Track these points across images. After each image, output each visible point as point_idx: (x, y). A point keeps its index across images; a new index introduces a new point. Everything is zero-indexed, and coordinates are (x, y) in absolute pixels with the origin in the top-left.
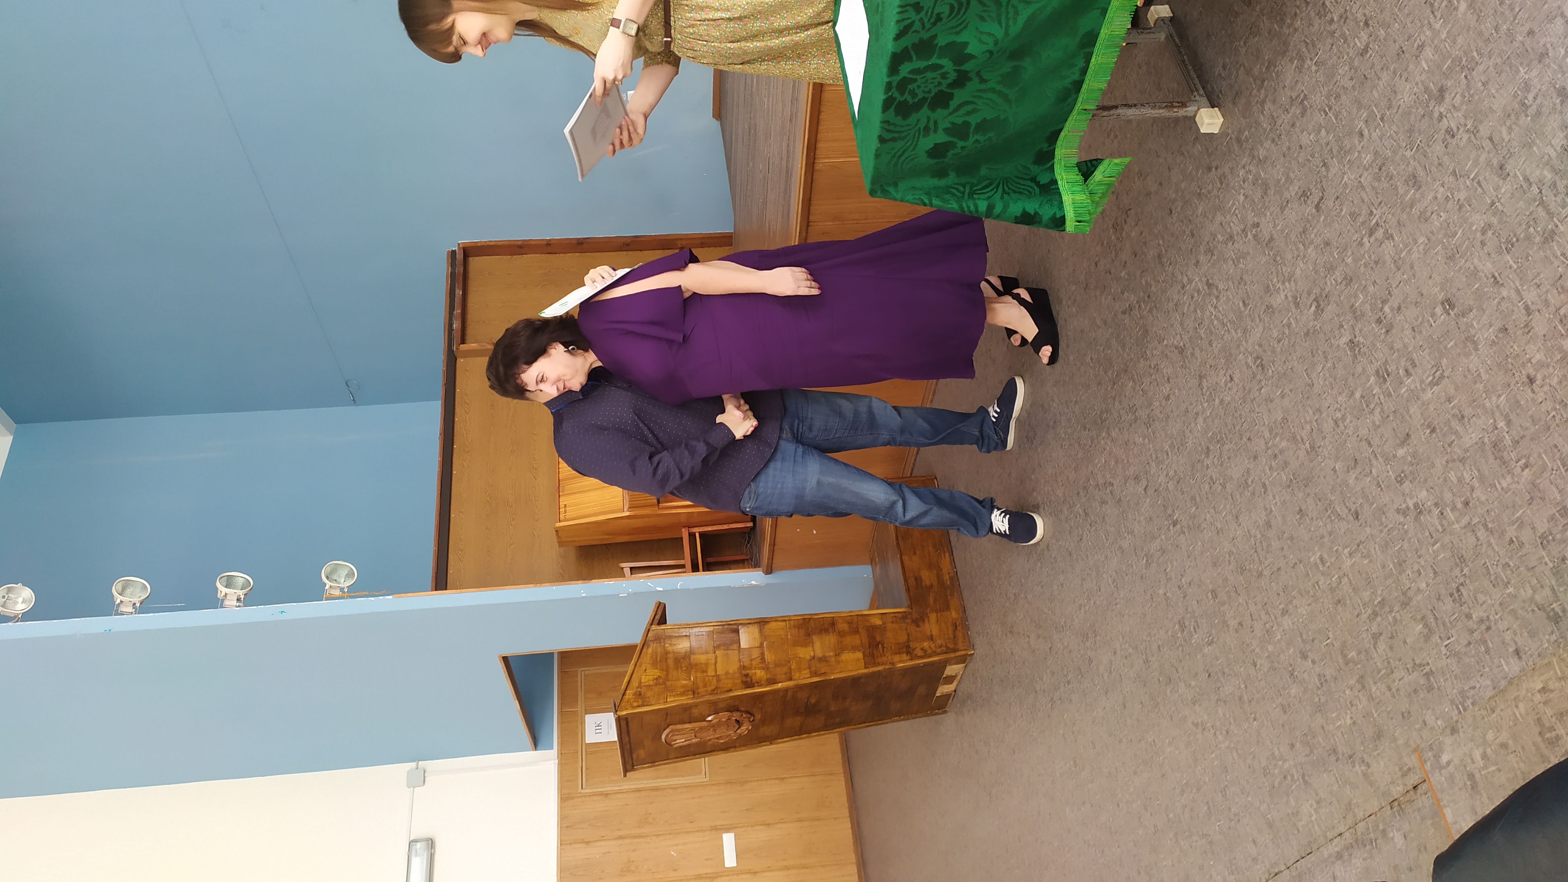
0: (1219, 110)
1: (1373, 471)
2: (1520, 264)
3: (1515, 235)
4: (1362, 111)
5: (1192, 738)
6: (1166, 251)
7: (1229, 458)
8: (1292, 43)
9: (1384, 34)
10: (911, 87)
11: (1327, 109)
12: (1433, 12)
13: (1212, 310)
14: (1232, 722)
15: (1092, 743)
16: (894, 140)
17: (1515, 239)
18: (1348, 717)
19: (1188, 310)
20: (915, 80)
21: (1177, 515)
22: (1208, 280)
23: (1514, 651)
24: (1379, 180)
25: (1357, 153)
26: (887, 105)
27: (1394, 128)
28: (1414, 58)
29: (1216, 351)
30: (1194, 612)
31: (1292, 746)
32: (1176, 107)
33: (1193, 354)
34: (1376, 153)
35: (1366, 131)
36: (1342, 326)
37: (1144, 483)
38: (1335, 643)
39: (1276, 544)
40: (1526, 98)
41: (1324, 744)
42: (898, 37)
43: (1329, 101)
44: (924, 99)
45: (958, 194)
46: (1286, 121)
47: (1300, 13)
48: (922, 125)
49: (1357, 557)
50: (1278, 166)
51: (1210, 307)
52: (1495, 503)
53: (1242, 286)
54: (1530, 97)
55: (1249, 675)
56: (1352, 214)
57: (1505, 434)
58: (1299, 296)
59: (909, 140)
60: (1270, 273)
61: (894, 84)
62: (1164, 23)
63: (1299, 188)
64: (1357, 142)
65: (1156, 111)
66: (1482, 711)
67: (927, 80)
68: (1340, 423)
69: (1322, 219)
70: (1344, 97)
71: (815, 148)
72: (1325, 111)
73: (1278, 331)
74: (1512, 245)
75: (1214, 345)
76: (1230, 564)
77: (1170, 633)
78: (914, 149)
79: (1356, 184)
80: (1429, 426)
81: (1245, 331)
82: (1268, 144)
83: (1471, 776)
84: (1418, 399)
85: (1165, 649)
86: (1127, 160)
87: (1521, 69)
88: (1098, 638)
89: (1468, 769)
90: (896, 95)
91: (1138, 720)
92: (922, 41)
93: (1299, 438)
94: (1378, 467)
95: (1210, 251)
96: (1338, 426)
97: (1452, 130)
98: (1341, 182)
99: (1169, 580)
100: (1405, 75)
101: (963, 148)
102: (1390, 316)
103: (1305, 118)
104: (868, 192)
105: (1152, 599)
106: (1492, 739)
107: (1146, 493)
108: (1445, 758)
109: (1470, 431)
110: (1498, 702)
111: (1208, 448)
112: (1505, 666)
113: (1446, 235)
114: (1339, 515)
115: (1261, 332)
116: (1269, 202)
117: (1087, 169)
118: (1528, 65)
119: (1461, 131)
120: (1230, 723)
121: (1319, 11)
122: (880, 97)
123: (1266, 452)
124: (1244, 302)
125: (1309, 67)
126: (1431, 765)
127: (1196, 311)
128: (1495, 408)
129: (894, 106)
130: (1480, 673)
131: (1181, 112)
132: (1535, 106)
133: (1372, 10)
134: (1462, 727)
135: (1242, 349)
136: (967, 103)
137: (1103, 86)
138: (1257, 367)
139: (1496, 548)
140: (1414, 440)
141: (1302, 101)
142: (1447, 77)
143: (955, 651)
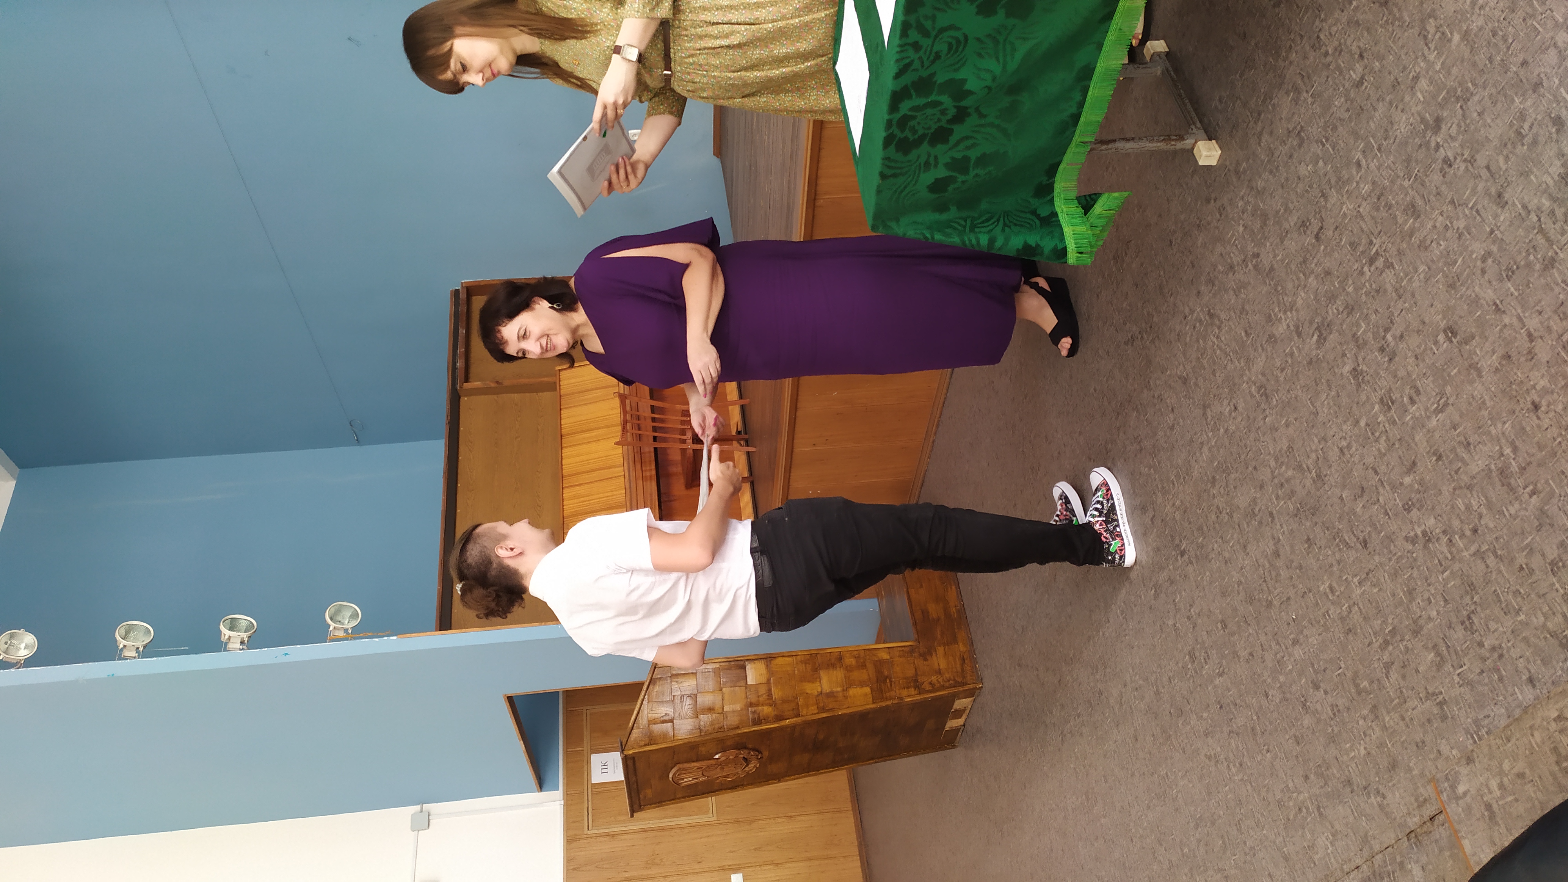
0: (1217, 143)
1: (1381, 499)
2: (1521, 291)
3: (1515, 263)
4: (1360, 142)
5: (1205, 771)
6: (1167, 281)
7: (1235, 488)
8: (1288, 76)
9: (1379, 66)
10: (912, 123)
11: (1324, 140)
12: (1427, 45)
13: (1215, 340)
14: (1245, 754)
15: (1104, 777)
16: (894, 176)
17: (1515, 267)
18: (1362, 748)
19: (1190, 340)
20: (914, 117)
21: (1185, 545)
22: (1209, 311)
23: (1527, 679)
24: (1378, 209)
25: (1355, 184)
26: (888, 141)
27: (1392, 158)
28: (1409, 89)
29: (1220, 380)
30: (1204, 642)
31: (1306, 777)
32: (1173, 140)
33: (1196, 384)
34: (1374, 183)
35: (1364, 161)
36: (1344, 355)
37: (1151, 513)
38: (1346, 673)
39: (1284, 573)
40: (1522, 127)
41: (1338, 775)
42: (897, 76)
43: (1326, 131)
44: (924, 136)
45: (960, 228)
46: (1284, 152)
47: (1295, 46)
48: (923, 160)
49: (1367, 586)
50: (1277, 197)
51: (1212, 338)
52: (1505, 530)
53: (1244, 316)
54: (1526, 126)
55: (1261, 706)
56: (1352, 244)
57: (1512, 461)
58: (1301, 325)
59: (910, 176)
60: (1271, 302)
61: (894, 122)
62: (1160, 58)
63: (1298, 218)
64: (1355, 173)
65: (1155, 145)
66: (1497, 741)
67: (927, 118)
68: (1345, 451)
69: (1322, 248)
70: (1340, 129)
71: (816, 184)
72: (1322, 143)
73: (1281, 360)
74: (1513, 272)
75: (1217, 375)
76: (1239, 593)
77: (1180, 665)
78: (915, 184)
79: (1355, 214)
80: (1434, 454)
81: (1248, 360)
82: (1266, 175)
83: (1488, 807)
84: (1423, 426)
85: (1176, 680)
86: (1126, 194)
87: (1516, 99)
88: (1108, 670)
89: (1485, 799)
90: (897, 132)
91: (1150, 753)
92: (921, 79)
93: (1305, 466)
94: (1385, 494)
95: (1211, 282)
96: (1344, 454)
97: (1449, 160)
98: (1340, 212)
99: (1178, 610)
100: (1400, 107)
101: (963, 182)
102: (1393, 344)
103: (1302, 150)
104: (870, 228)
105: (1161, 630)
106: (1508, 768)
107: (1153, 523)
108: (1461, 789)
109: (1476, 459)
110: (1513, 731)
111: (1214, 478)
112: (1519, 694)
113: (1446, 264)
114: (1347, 543)
115: (1264, 361)
116: (1269, 232)
117: (1087, 203)
118: (1523, 95)
119: (1458, 161)
120: (1244, 755)
121: (1314, 44)
122: (880, 134)
123: (1272, 481)
124: (1246, 332)
125: (1305, 99)
126: (1448, 796)
127: (1198, 341)
128: (1500, 435)
129: (895, 143)
130: (1495, 701)
131: (1180, 145)
132: (1531, 135)
133: (1367, 42)
134: (1478, 757)
135: (1245, 379)
136: (967, 138)
137: (1100, 118)
138: (1261, 396)
139: (1506, 575)
140: (1420, 468)
141: (1299, 132)
142: (1443, 108)
143: (964, 684)
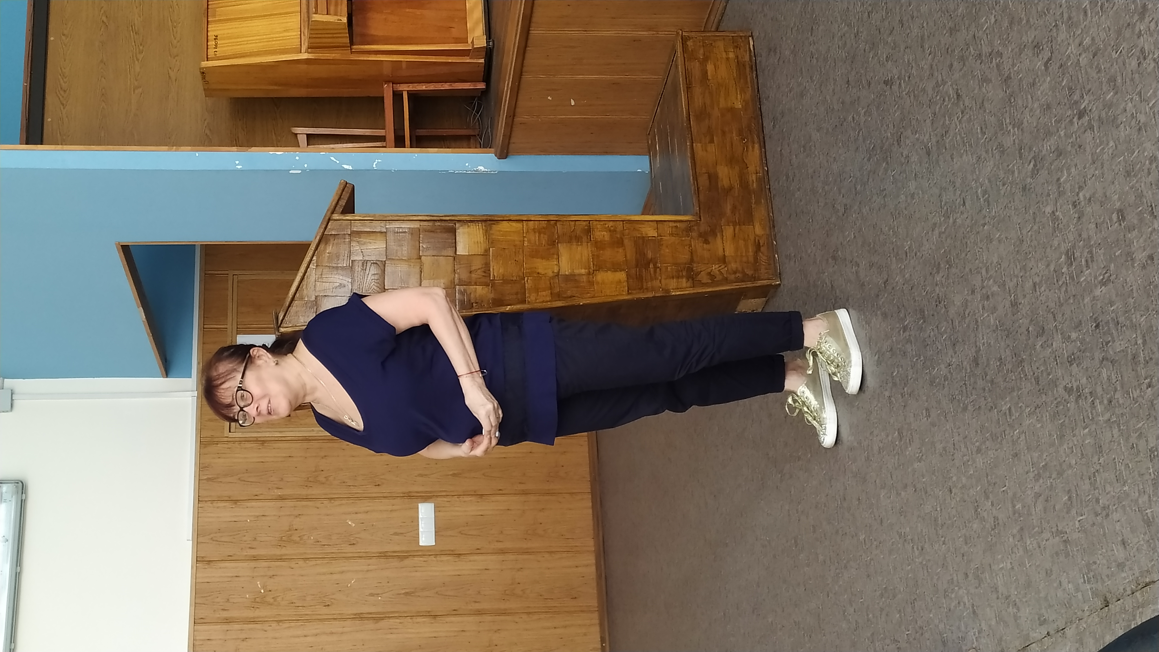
5: (1062, 407)
15: (927, 410)
88: (954, 270)
91: (992, 382)
99: (1061, 194)
120: (1116, 390)
143: (754, 279)
